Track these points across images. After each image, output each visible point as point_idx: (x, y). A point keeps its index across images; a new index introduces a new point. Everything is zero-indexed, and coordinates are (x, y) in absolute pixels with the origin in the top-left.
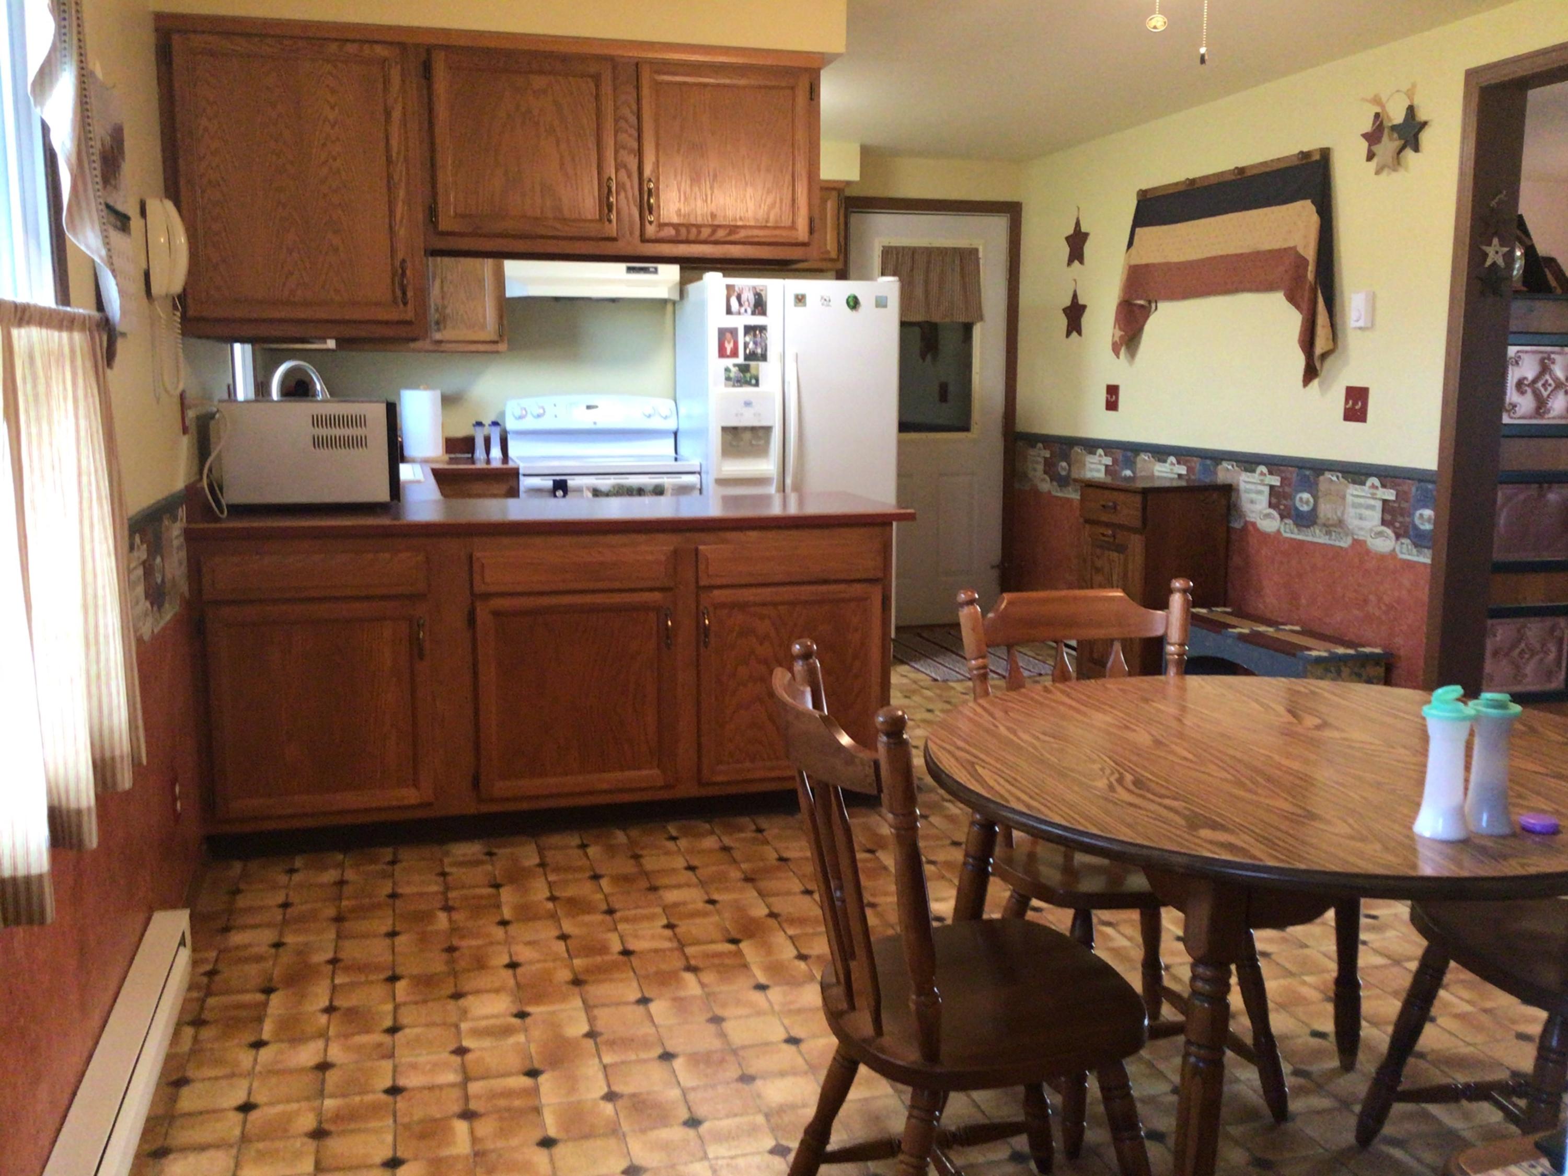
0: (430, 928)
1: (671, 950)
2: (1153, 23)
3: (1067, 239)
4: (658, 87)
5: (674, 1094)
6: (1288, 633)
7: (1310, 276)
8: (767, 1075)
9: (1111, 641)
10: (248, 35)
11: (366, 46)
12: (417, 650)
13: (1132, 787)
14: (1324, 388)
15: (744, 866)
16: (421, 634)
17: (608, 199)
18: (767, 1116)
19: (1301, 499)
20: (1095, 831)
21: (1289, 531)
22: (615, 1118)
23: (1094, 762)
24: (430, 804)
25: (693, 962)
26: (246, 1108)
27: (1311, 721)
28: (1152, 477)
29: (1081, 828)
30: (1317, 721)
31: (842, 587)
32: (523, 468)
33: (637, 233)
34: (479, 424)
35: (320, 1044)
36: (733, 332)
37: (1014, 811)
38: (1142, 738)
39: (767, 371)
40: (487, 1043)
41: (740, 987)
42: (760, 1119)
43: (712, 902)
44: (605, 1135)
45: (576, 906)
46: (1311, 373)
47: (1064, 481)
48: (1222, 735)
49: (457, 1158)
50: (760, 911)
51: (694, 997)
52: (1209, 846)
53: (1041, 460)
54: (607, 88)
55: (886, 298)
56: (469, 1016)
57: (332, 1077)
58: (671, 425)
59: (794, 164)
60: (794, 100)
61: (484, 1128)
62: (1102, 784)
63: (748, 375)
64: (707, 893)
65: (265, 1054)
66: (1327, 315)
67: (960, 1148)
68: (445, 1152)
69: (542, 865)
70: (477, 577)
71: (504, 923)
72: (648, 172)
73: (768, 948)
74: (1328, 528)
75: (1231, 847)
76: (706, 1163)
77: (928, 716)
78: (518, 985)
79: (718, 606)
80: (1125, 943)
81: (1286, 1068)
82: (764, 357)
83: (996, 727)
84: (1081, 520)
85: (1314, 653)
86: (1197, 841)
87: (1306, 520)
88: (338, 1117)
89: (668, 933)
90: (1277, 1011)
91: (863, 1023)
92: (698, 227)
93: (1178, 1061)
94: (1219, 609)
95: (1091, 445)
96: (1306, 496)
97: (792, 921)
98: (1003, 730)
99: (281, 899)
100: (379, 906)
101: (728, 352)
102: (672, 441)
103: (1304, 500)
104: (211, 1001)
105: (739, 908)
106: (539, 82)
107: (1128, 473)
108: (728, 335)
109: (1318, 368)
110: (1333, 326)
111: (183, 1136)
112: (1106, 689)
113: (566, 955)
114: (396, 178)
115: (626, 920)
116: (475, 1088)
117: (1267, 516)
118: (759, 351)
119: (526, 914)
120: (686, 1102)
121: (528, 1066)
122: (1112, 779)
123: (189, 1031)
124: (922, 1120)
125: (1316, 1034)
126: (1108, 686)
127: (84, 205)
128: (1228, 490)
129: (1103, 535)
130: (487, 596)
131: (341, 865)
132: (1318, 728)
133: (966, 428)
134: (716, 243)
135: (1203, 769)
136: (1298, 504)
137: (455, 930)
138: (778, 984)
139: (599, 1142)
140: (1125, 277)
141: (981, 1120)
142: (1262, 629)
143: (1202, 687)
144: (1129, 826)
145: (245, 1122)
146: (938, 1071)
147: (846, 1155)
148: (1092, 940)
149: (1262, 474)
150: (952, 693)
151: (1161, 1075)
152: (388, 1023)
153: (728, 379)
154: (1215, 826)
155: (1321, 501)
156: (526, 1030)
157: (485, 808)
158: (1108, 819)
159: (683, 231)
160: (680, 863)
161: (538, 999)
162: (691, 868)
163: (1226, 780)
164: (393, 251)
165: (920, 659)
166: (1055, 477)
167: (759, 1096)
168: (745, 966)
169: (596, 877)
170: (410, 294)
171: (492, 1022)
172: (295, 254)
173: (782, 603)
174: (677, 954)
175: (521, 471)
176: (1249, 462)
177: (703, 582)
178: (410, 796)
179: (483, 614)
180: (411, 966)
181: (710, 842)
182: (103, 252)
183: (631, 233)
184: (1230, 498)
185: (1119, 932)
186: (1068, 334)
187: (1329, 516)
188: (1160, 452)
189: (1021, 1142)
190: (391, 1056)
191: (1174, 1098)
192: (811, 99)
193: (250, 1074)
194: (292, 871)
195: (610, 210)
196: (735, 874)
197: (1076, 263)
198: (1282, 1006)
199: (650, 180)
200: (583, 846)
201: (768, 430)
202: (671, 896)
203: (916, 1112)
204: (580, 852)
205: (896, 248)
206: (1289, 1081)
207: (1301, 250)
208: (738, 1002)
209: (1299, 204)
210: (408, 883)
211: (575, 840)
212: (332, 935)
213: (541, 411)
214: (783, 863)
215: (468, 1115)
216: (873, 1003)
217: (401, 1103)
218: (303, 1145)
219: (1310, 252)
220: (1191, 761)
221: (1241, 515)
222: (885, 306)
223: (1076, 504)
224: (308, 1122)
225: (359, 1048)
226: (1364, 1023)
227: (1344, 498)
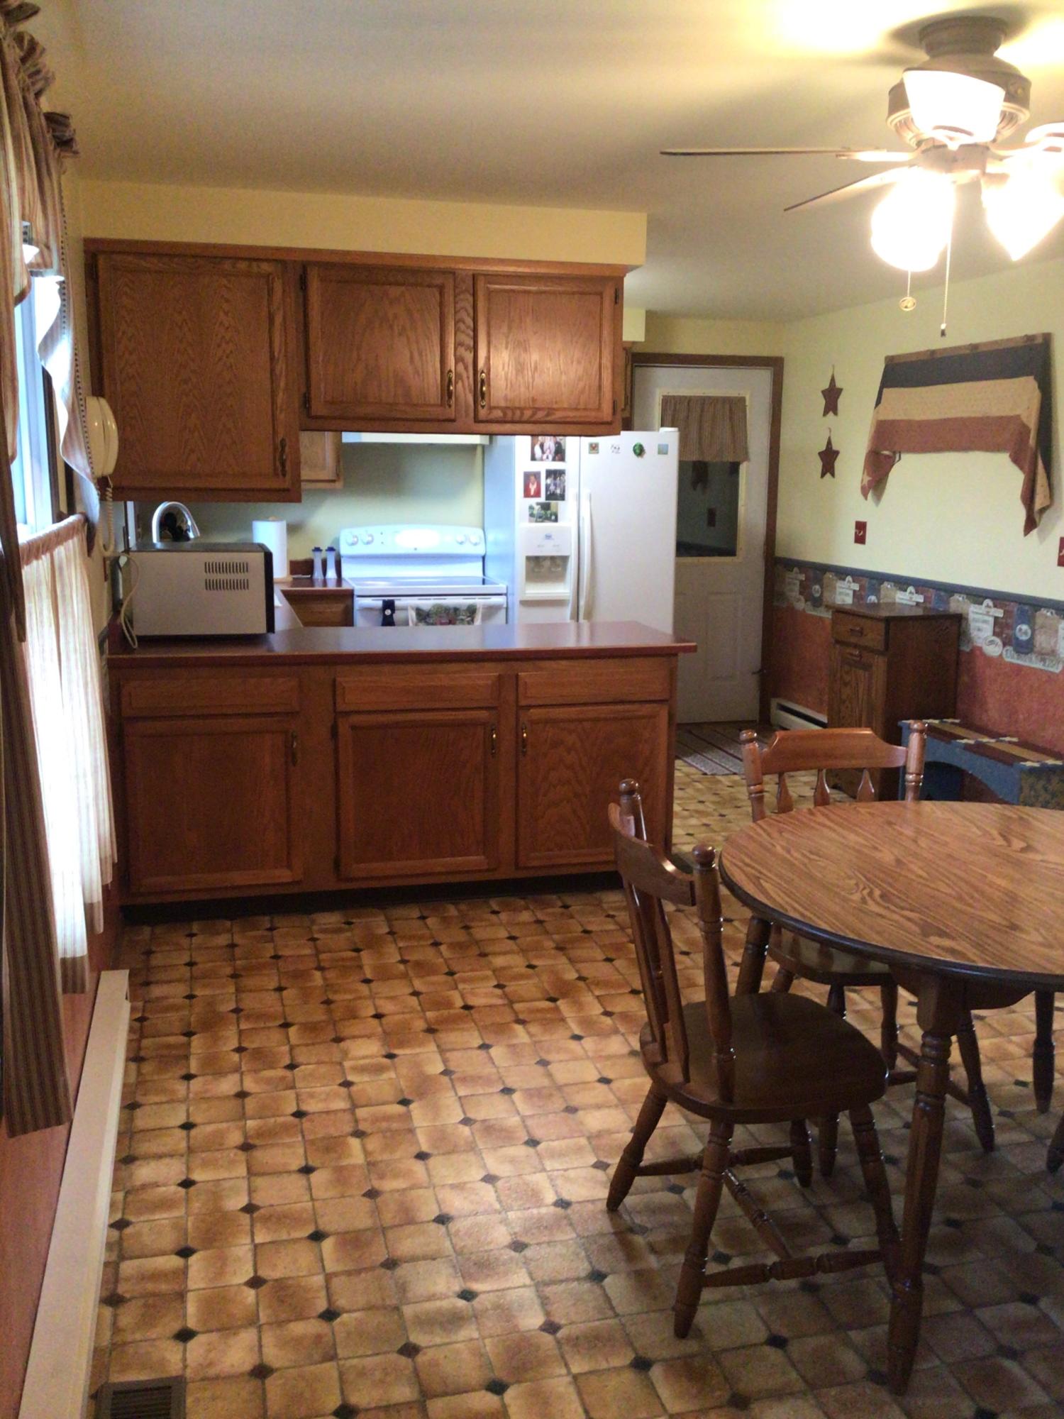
0: (309, 984)
1: (504, 1005)
2: (905, 304)
3: (823, 392)
4: (490, 293)
5: (515, 1120)
6: (1007, 744)
7: (1032, 441)
8: (587, 1107)
9: (861, 770)
10: (159, 255)
11: (254, 264)
12: (291, 756)
13: (879, 900)
14: (1042, 538)
15: (556, 937)
16: (295, 744)
17: (449, 387)
18: (589, 1138)
19: (1020, 630)
20: (852, 936)
21: (1011, 657)
22: (471, 1139)
23: (850, 878)
24: (299, 883)
25: (521, 1017)
26: (188, 1126)
27: (1018, 844)
28: (893, 605)
29: (842, 934)
30: (1023, 845)
31: (636, 707)
32: (358, 589)
33: (472, 415)
34: (317, 550)
35: (236, 1077)
36: (537, 475)
37: (792, 919)
38: (887, 856)
39: (566, 509)
40: (366, 1078)
41: (559, 1037)
42: (583, 1141)
43: (531, 967)
44: (466, 1151)
45: (423, 968)
46: (1031, 524)
47: (817, 602)
48: (950, 856)
49: (354, 1167)
50: (571, 975)
51: (525, 1044)
52: (937, 950)
53: (798, 583)
54: (449, 298)
55: (667, 446)
56: (350, 1056)
57: (250, 1103)
58: (480, 550)
59: (600, 358)
60: (602, 303)
61: (373, 1143)
62: (856, 897)
63: (549, 512)
64: (528, 960)
65: (195, 1084)
66: (1045, 475)
67: (741, 1167)
68: (344, 1163)
69: (391, 933)
70: (339, 700)
71: (367, 981)
72: (481, 363)
73: (579, 1006)
74: (1043, 656)
75: (952, 951)
76: (544, 1174)
77: (701, 807)
78: (384, 1032)
79: (532, 722)
80: (866, 1006)
81: (994, 1110)
82: (562, 497)
83: (774, 846)
84: (833, 641)
85: (1029, 764)
86: (929, 946)
87: (1025, 648)
88: (260, 1134)
89: (498, 991)
90: (988, 1064)
91: (674, 1072)
92: (522, 409)
93: (911, 1102)
94: (950, 720)
95: (842, 573)
96: (1024, 627)
97: (598, 984)
98: (779, 849)
99: (186, 959)
100: (263, 966)
101: (532, 493)
102: (480, 564)
103: (1023, 632)
104: (145, 1042)
105: (553, 972)
106: (395, 291)
107: (873, 598)
108: (532, 478)
109: (1037, 520)
110: (1050, 486)
111: (144, 1147)
112: (858, 812)
113: (419, 1008)
114: (277, 372)
115: (464, 981)
116: (361, 1113)
117: (992, 642)
118: (558, 491)
119: (384, 974)
120: (525, 1126)
121: (400, 1098)
122: (865, 892)
123: (133, 1066)
124: (720, 1145)
125: (1019, 1083)
126: (860, 809)
127: (74, 437)
128: (959, 619)
129: (852, 655)
130: (347, 714)
131: (230, 931)
132: (1023, 850)
133: (731, 552)
134: (535, 422)
135: (932, 885)
136: (1018, 634)
137: (328, 986)
138: (590, 1036)
139: (463, 1157)
140: (873, 430)
141: (754, 1145)
142: (985, 740)
143: (934, 812)
144: (878, 933)
145: (188, 1137)
146: (732, 1108)
147: (655, 1170)
148: (844, 1010)
149: (988, 606)
150: (720, 786)
151: (896, 1114)
152: (287, 1061)
153: (532, 515)
154: (942, 934)
155: (1037, 632)
156: (395, 1068)
157: (344, 886)
158: (861, 926)
159: (509, 414)
160: (503, 933)
161: (401, 1044)
162: (512, 938)
163: (950, 895)
164: (275, 432)
165: (691, 754)
166: (810, 598)
167: (581, 1123)
168: (563, 1020)
169: (436, 944)
170: (288, 468)
171: (367, 1061)
172: (196, 434)
173: (587, 720)
174: (508, 1010)
175: (356, 593)
176: (977, 595)
177: (523, 703)
178: (284, 875)
179: (344, 728)
180: (298, 1017)
181: (525, 916)
182: (88, 470)
183: (467, 415)
184: (960, 626)
185: (863, 997)
186: (823, 475)
187: (1044, 645)
188: (902, 583)
189: (788, 1163)
190: (293, 1087)
191: (906, 1132)
192: (616, 303)
193: (185, 1100)
194: (191, 935)
195: (450, 397)
196: (549, 944)
197: (831, 414)
198: (992, 1060)
199: (483, 372)
200: (423, 918)
201: (565, 559)
202: (499, 961)
203: (715, 1139)
204: (420, 923)
205: (674, 397)
206: (996, 1120)
207: (1025, 420)
208: (559, 1050)
209: (1023, 379)
210: (286, 946)
211: (415, 913)
212: (232, 989)
213: (370, 539)
214: (586, 935)
215: (359, 1134)
216: (683, 1058)
217: (306, 1124)
218: (235, 1155)
219: (1032, 422)
220: (924, 879)
221: (970, 641)
222: (666, 453)
223: (828, 623)
224: (236, 1138)
225: (268, 1081)
226: (1057, 1075)
227: (1057, 631)
